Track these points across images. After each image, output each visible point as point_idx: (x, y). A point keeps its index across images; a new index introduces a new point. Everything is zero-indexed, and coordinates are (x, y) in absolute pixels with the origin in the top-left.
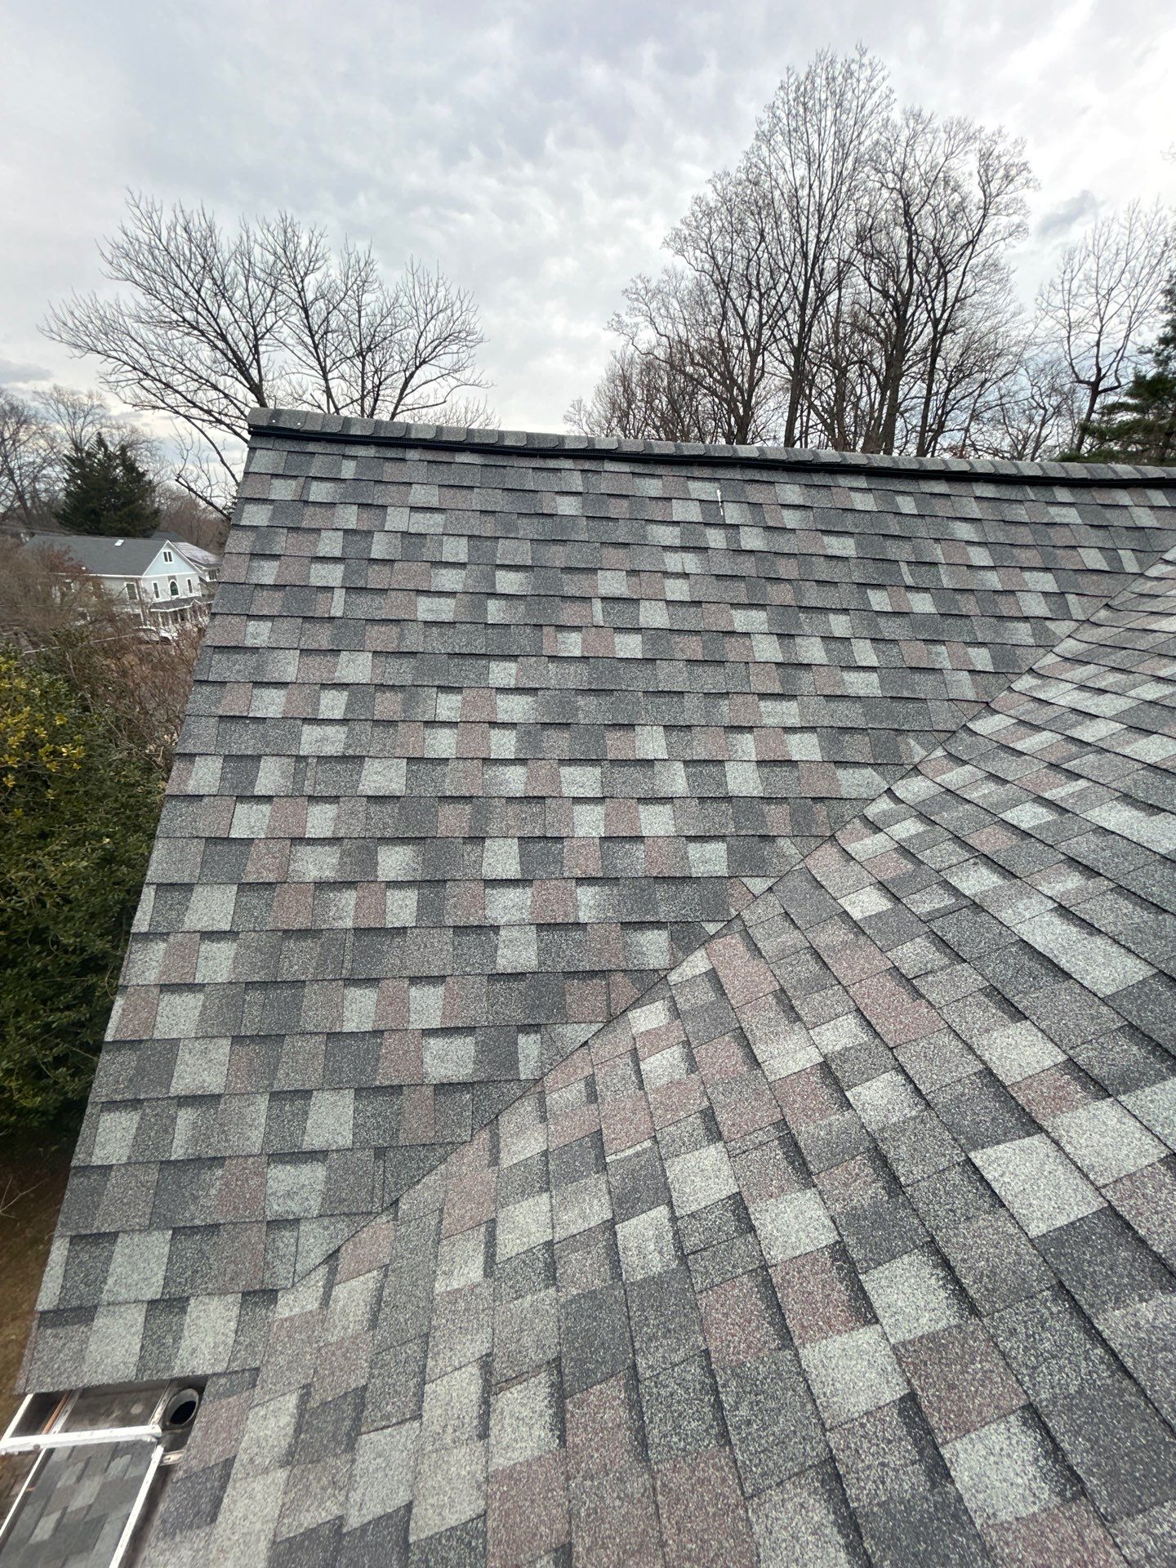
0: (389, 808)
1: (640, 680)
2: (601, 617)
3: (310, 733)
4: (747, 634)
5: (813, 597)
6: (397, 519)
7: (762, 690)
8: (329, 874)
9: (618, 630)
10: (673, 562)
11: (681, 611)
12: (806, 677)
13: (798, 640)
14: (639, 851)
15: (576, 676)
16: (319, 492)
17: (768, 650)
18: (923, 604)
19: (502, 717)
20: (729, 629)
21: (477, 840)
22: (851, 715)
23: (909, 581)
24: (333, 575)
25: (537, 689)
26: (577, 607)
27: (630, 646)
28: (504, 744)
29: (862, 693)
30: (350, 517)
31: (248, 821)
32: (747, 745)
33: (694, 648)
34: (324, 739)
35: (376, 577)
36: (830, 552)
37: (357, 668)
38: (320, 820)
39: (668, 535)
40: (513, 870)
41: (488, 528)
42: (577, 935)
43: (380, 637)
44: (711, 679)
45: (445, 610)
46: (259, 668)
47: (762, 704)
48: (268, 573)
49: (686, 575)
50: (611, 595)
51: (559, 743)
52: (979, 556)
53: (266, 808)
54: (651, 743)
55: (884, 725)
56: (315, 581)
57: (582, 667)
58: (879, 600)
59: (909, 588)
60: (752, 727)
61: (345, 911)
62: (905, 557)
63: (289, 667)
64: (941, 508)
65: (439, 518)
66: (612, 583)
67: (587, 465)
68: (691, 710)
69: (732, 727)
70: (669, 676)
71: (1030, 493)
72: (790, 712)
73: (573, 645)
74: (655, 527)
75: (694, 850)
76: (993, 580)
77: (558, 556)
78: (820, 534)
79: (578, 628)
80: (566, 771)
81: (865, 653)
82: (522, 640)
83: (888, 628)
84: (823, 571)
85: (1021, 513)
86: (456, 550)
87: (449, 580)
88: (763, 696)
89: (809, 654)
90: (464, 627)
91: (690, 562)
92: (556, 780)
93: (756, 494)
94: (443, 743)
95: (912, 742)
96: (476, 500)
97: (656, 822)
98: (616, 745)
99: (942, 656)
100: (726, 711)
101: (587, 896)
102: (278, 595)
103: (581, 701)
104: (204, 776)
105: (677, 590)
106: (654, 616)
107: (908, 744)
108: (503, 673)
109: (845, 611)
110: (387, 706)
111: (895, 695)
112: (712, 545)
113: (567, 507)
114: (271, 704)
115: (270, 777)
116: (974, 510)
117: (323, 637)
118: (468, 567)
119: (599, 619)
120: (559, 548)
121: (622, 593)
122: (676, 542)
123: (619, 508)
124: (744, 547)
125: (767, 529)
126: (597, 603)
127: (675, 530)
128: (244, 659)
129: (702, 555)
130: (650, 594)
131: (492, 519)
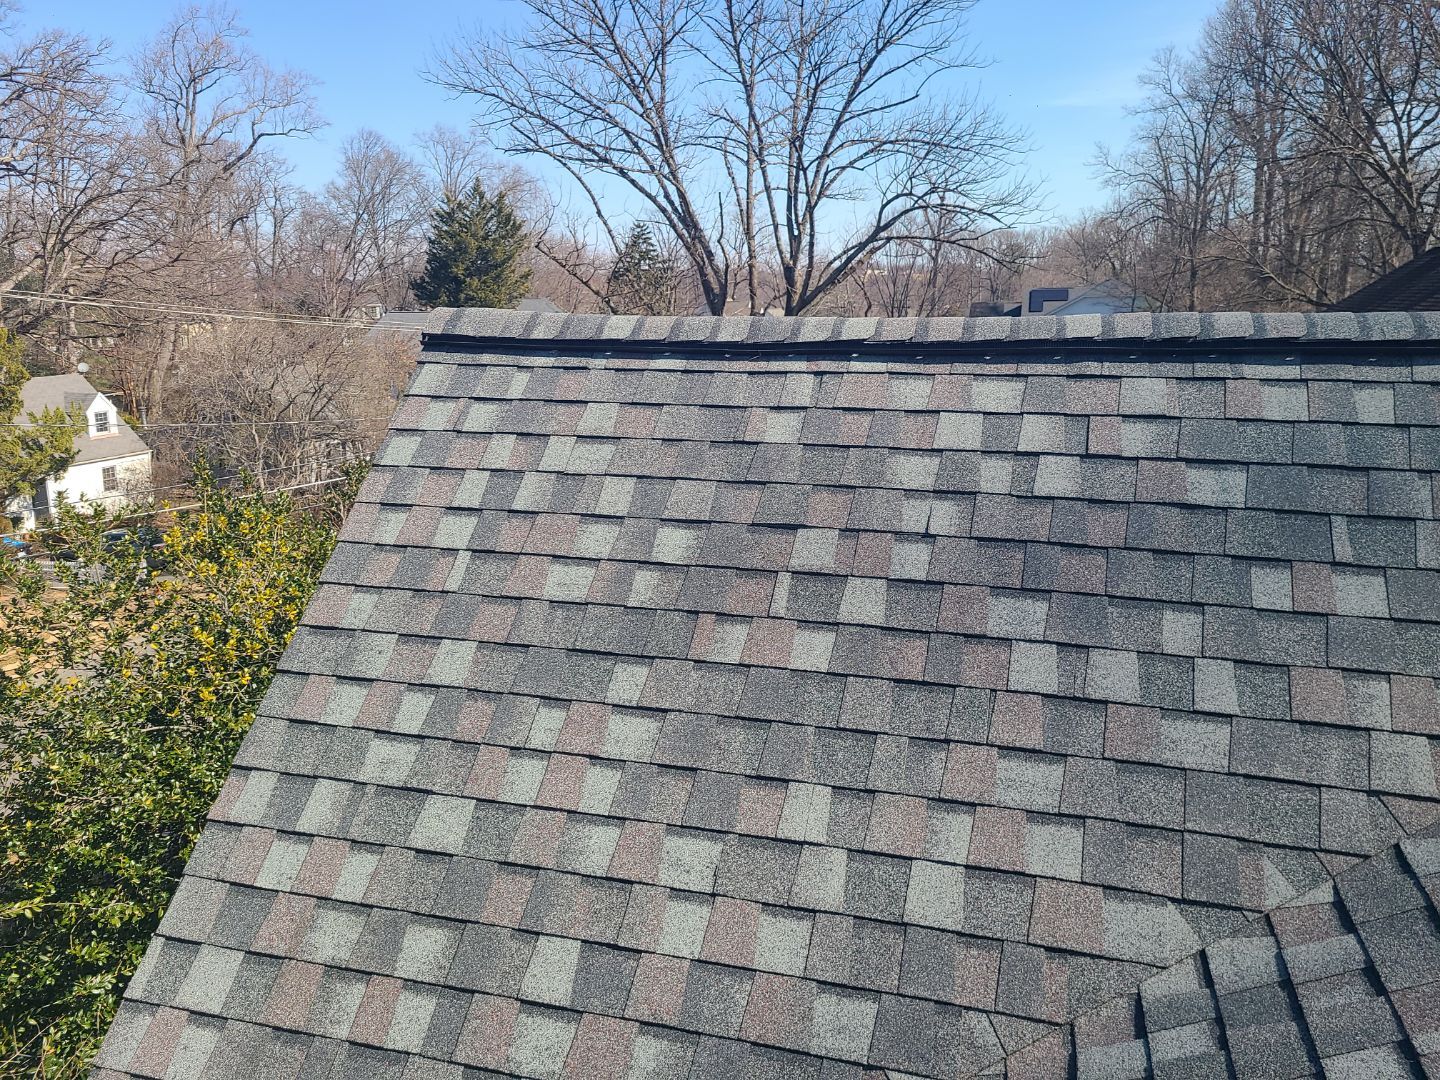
0: (437, 870)
2: (784, 604)
3: (379, 749)
4: (1006, 641)
5: (1141, 578)
6: (560, 454)
7: (1007, 738)
8: (344, 956)
9: (804, 623)
11: (909, 596)
13: (1095, 655)
15: (725, 693)
16: (480, 417)
17: (1036, 669)
18: (1362, 597)
19: (610, 750)
20: (978, 630)
21: (529, 934)
22: (1157, 801)
23: (1344, 551)
24: (458, 532)
25: (665, 711)
26: (752, 586)
27: (814, 651)
29: (1189, 762)
30: (503, 452)
31: (279, 865)
32: (957, 835)
33: (913, 659)
35: (509, 535)
36: (1192, 498)
37: (453, 664)
38: (355, 876)
39: (916, 471)
41: (665, 462)
43: (495, 621)
47: (1002, 764)
48: (393, 527)
49: (927, 536)
50: (806, 569)
51: (677, 798)
54: (807, 813)
55: (1220, 829)
56: (441, 541)
57: (738, 682)
58: (1270, 588)
59: (1340, 566)
60: (973, 805)
61: (346, 1012)
62: (1347, 505)
63: (379, 657)
65: (607, 449)
66: (815, 550)
67: (825, 365)
69: (941, 800)
73: (732, 642)
74: (902, 458)
78: (1183, 465)
79: (746, 619)
80: (673, 843)
81: (1218, 686)
82: (667, 633)
83: (1275, 641)
84: (1171, 529)
86: (616, 496)
87: (597, 540)
88: (1007, 750)
89: (1107, 682)
90: (598, 610)
91: (944, 517)
93: (1082, 397)
95: (1269, 868)
96: (664, 423)
97: (780, 948)
98: (754, 810)
99: (1376, 703)
100: (938, 771)
101: (647, 1053)
102: (395, 558)
105: (914, 561)
106: (863, 603)
107: (1258, 870)
108: (629, 682)
109: (1199, 606)
110: (472, 719)
111: (1254, 771)
112: (985, 487)
113: (780, 429)
115: (320, 808)
117: (428, 615)
118: (626, 521)
119: (780, 606)
120: (754, 494)
121: (826, 561)
122: (929, 483)
123: (855, 429)
124: (1041, 488)
125: (1086, 456)
126: (785, 579)
127: (933, 463)
128: (335, 644)
129: (965, 504)
130: (866, 567)
131: (673, 450)
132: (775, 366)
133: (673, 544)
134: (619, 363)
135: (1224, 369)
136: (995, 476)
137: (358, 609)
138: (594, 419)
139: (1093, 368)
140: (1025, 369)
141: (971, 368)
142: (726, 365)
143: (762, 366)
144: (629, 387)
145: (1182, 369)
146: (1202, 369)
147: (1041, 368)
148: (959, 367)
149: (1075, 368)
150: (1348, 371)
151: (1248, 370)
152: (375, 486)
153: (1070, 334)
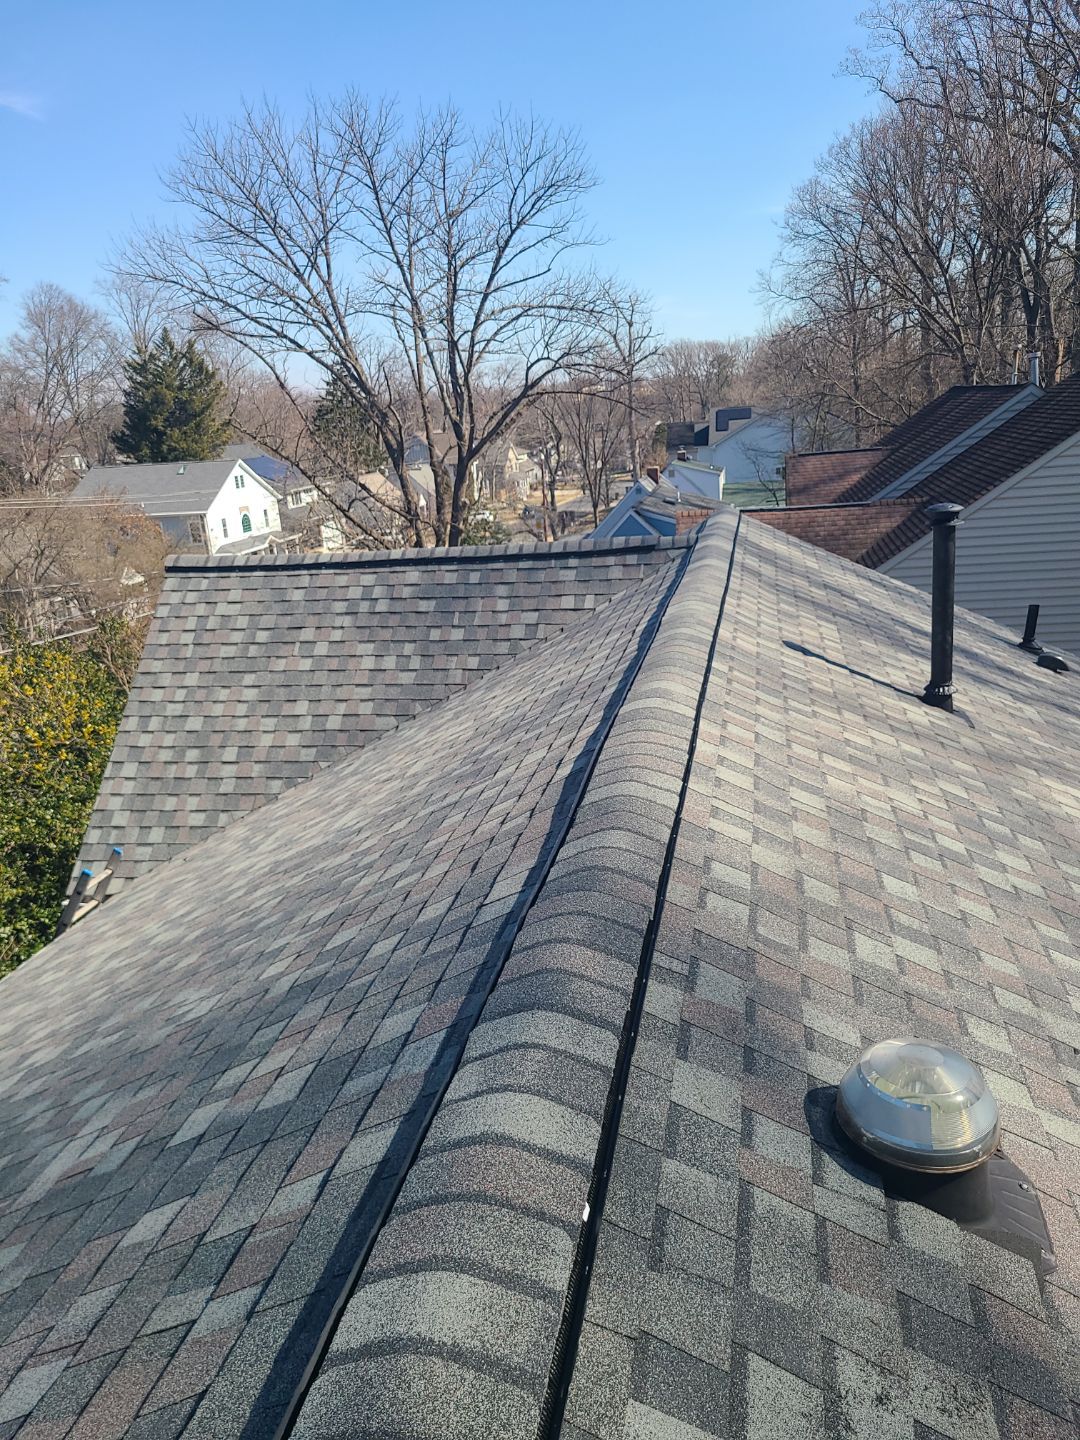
0: (194, 735)
1: (305, 680)
3: (170, 706)
4: (361, 656)
5: (401, 635)
6: (222, 609)
7: (358, 682)
8: (169, 759)
9: (303, 657)
10: (338, 621)
11: (334, 646)
12: (381, 675)
13: (385, 657)
14: (282, 751)
15: (280, 679)
16: (191, 597)
18: (457, 635)
19: (244, 698)
20: (353, 654)
21: (223, 747)
22: (393, 693)
23: (456, 622)
24: (189, 638)
25: (260, 686)
26: (287, 647)
27: (306, 664)
28: (242, 709)
29: (404, 682)
30: (201, 609)
31: (144, 740)
32: (342, 708)
33: (334, 664)
34: (174, 710)
35: (207, 638)
36: (419, 609)
37: (192, 679)
38: (169, 740)
39: (340, 607)
40: (233, 758)
41: (258, 609)
42: (249, 781)
43: (204, 666)
44: (340, 678)
45: (230, 651)
46: (156, 681)
47: (356, 689)
48: (164, 639)
49: (342, 627)
50: (304, 640)
51: (264, 708)
52: (502, 605)
53: (151, 735)
54: (302, 708)
55: (408, 697)
56: (182, 642)
57: (282, 676)
58: (435, 634)
59: (453, 626)
60: (347, 700)
61: (172, 771)
62: (460, 609)
63: (166, 680)
64: (494, 577)
65: (239, 606)
66: (307, 634)
67: (314, 572)
68: (325, 691)
69: (338, 700)
70: (320, 677)
71: (553, 562)
72: (365, 692)
73: (281, 665)
74: (336, 603)
75: (304, 751)
76: (503, 619)
77: (287, 621)
78: (419, 599)
79: (286, 657)
80: (262, 720)
81: (415, 663)
82: (261, 663)
83: (433, 649)
84: (412, 620)
85: (541, 576)
87: (237, 637)
88: (358, 685)
89: (387, 664)
90: (238, 659)
91: (347, 621)
92: (258, 723)
93: (393, 579)
94: (218, 710)
96: (257, 596)
97: (293, 740)
98: (287, 709)
99: (453, 662)
100: (340, 693)
101: (257, 768)
102: (167, 648)
103: (277, 690)
104: (132, 724)
105: (337, 635)
106: (321, 649)
108: (249, 679)
109: (415, 641)
110: (200, 695)
111: (419, 682)
112: (361, 610)
113: (298, 595)
114: (158, 695)
115: (154, 724)
116: (512, 576)
117: (181, 667)
118: (246, 630)
119: (295, 653)
120: (289, 618)
121: (311, 639)
122: (344, 610)
123: (322, 594)
124: (377, 610)
125: (392, 599)
126: (298, 644)
127: (346, 604)
128: (150, 678)
129: (354, 616)
130: (322, 638)
131: (262, 605)
132: (297, 572)
133: (262, 636)
134: (241, 574)
135: (436, 568)
136: (364, 607)
137: (156, 666)
138: (234, 595)
139: (398, 569)
140: (378, 570)
141: (362, 570)
142: (280, 573)
143: (292, 573)
144: (246, 583)
145: (423, 568)
146: (430, 568)
147: (382, 570)
148: (357, 570)
149: (393, 569)
150: (470, 567)
151: (444, 567)
152: (155, 625)
153: (392, 558)
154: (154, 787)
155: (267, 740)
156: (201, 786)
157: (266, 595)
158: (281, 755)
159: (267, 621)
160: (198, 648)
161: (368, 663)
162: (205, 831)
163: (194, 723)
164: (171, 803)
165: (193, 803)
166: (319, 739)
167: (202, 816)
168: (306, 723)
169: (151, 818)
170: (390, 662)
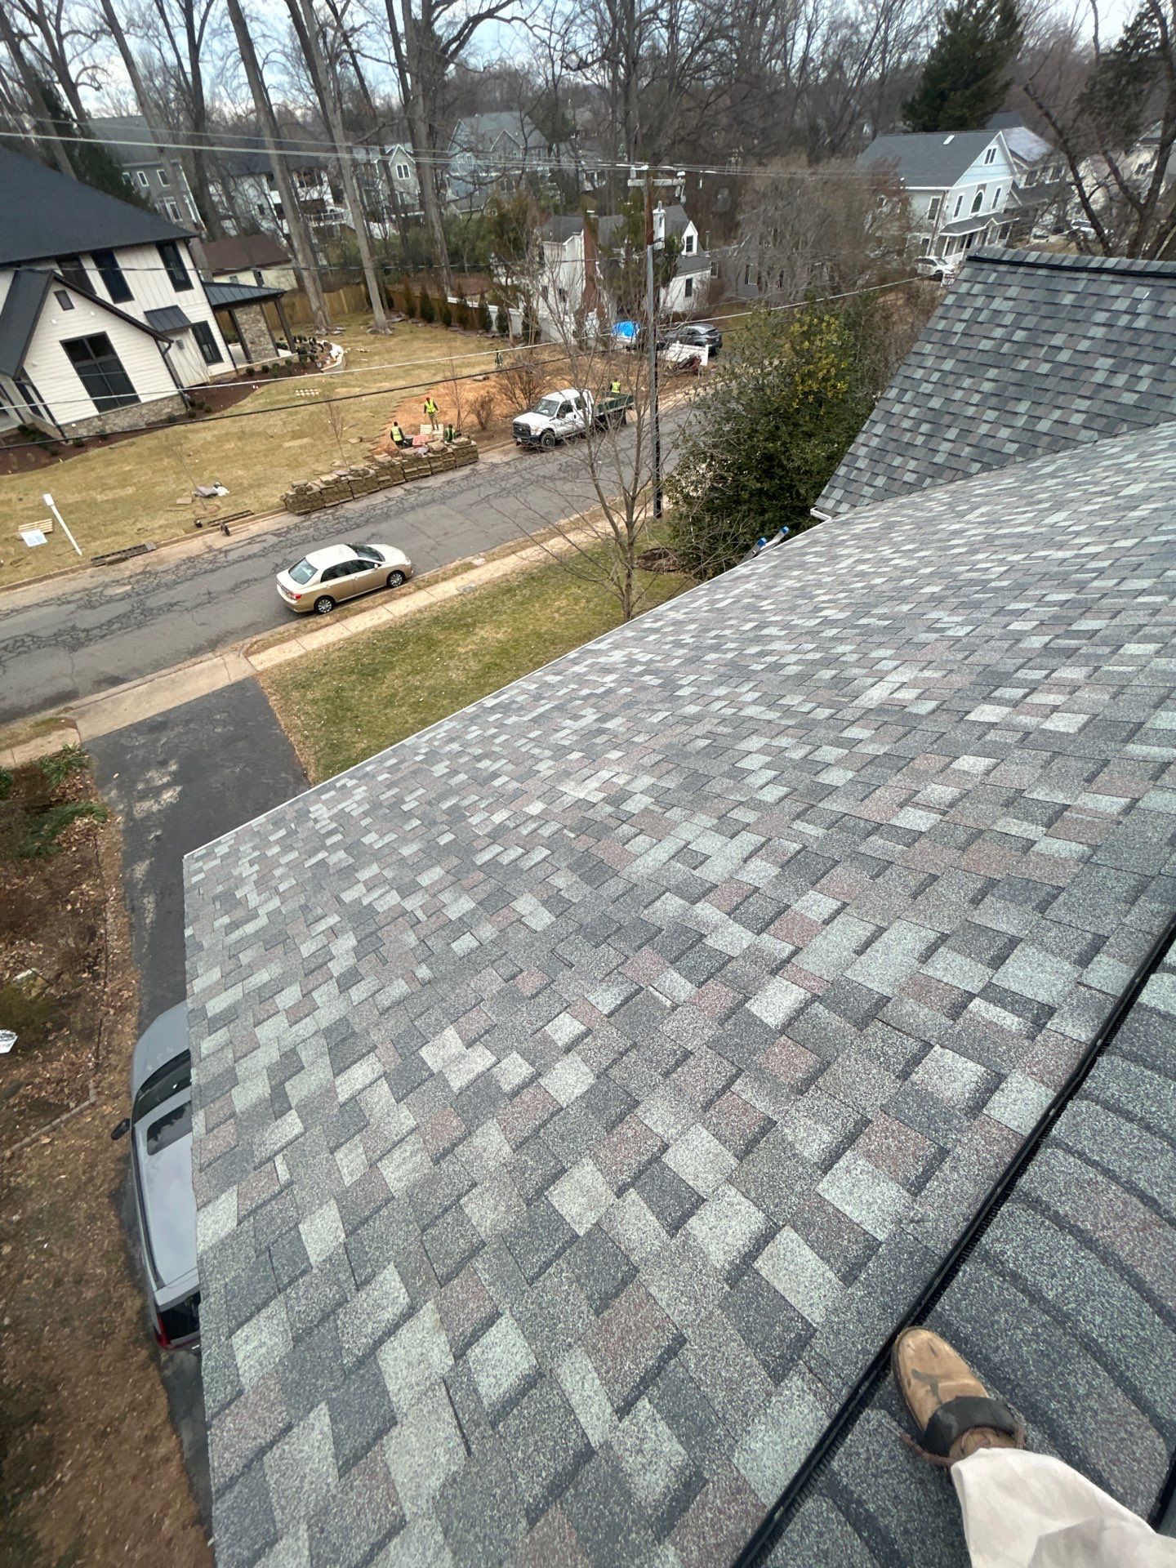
0: (932, 412)
2: (1043, 354)
4: (1097, 369)
5: (1145, 355)
7: (1083, 393)
9: (1045, 361)
10: (1092, 331)
13: (1118, 375)
14: (992, 440)
15: (1016, 377)
16: (977, 289)
19: (981, 389)
20: (1092, 366)
21: (950, 426)
24: (960, 327)
25: (999, 381)
26: (1037, 349)
27: (1045, 368)
29: (1124, 402)
30: (980, 301)
32: (1057, 414)
33: (1069, 372)
34: (926, 388)
37: (948, 365)
38: (913, 412)
39: (1102, 317)
40: (953, 437)
41: (1028, 309)
42: (957, 458)
43: (962, 354)
44: (1066, 386)
47: (1077, 399)
49: (1093, 338)
50: (1053, 345)
54: (1023, 407)
55: (1120, 416)
56: (954, 330)
57: (1020, 375)
60: (1065, 408)
61: (907, 437)
63: (930, 362)
67: (1092, 276)
69: (1058, 406)
70: (1050, 383)
72: (1085, 404)
73: (1024, 365)
74: (1100, 312)
75: (1009, 445)
79: (1031, 358)
80: (988, 411)
81: (1144, 385)
82: (1007, 361)
83: (1168, 374)
86: (1009, 319)
87: (998, 332)
88: (1080, 396)
89: (1117, 382)
90: (991, 353)
91: (1101, 332)
93: (1167, 294)
95: (1125, 425)
97: (1004, 433)
98: (1010, 406)
100: (1061, 400)
102: (940, 334)
104: (892, 393)
105: (1085, 345)
107: (1123, 426)
111: (1138, 405)
112: (1119, 323)
113: (1068, 300)
117: (945, 351)
118: (1008, 327)
119: (1041, 355)
120: (1050, 321)
121: (1060, 344)
122: (1103, 321)
123: (1090, 301)
124: (1134, 326)
125: (1155, 316)
126: (1046, 348)
127: (1108, 314)
129: (1110, 329)
130: (1071, 346)
131: (1031, 304)
132: (1078, 275)
133: (1019, 335)
134: (1027, 271)
137: (927, 348)
138: (1013, 292)
140: (1157, 283)
141: (1139, 281)
142: (1062, 274)
143: (1073, 275)
147: (1162, 283)
148: (1135, 281)
154: (891, 446)
155: (984, 429)
156: (920, 453)
157: (1039, 295)
158: (989, 443)
159: (1030, 321)
160: (966, 339)
161: (1099, 377)
162: (911, 488)
163: (935, 403)
164: (897, 461)
165: (912, 464)
166: (1026, 437)
167: (915, 476)
168: (1020, 422)
169: (880, 468)
170: (1120, 380)
